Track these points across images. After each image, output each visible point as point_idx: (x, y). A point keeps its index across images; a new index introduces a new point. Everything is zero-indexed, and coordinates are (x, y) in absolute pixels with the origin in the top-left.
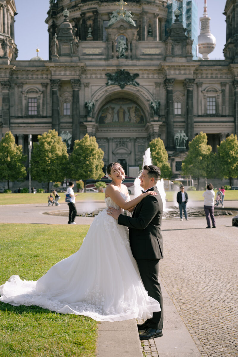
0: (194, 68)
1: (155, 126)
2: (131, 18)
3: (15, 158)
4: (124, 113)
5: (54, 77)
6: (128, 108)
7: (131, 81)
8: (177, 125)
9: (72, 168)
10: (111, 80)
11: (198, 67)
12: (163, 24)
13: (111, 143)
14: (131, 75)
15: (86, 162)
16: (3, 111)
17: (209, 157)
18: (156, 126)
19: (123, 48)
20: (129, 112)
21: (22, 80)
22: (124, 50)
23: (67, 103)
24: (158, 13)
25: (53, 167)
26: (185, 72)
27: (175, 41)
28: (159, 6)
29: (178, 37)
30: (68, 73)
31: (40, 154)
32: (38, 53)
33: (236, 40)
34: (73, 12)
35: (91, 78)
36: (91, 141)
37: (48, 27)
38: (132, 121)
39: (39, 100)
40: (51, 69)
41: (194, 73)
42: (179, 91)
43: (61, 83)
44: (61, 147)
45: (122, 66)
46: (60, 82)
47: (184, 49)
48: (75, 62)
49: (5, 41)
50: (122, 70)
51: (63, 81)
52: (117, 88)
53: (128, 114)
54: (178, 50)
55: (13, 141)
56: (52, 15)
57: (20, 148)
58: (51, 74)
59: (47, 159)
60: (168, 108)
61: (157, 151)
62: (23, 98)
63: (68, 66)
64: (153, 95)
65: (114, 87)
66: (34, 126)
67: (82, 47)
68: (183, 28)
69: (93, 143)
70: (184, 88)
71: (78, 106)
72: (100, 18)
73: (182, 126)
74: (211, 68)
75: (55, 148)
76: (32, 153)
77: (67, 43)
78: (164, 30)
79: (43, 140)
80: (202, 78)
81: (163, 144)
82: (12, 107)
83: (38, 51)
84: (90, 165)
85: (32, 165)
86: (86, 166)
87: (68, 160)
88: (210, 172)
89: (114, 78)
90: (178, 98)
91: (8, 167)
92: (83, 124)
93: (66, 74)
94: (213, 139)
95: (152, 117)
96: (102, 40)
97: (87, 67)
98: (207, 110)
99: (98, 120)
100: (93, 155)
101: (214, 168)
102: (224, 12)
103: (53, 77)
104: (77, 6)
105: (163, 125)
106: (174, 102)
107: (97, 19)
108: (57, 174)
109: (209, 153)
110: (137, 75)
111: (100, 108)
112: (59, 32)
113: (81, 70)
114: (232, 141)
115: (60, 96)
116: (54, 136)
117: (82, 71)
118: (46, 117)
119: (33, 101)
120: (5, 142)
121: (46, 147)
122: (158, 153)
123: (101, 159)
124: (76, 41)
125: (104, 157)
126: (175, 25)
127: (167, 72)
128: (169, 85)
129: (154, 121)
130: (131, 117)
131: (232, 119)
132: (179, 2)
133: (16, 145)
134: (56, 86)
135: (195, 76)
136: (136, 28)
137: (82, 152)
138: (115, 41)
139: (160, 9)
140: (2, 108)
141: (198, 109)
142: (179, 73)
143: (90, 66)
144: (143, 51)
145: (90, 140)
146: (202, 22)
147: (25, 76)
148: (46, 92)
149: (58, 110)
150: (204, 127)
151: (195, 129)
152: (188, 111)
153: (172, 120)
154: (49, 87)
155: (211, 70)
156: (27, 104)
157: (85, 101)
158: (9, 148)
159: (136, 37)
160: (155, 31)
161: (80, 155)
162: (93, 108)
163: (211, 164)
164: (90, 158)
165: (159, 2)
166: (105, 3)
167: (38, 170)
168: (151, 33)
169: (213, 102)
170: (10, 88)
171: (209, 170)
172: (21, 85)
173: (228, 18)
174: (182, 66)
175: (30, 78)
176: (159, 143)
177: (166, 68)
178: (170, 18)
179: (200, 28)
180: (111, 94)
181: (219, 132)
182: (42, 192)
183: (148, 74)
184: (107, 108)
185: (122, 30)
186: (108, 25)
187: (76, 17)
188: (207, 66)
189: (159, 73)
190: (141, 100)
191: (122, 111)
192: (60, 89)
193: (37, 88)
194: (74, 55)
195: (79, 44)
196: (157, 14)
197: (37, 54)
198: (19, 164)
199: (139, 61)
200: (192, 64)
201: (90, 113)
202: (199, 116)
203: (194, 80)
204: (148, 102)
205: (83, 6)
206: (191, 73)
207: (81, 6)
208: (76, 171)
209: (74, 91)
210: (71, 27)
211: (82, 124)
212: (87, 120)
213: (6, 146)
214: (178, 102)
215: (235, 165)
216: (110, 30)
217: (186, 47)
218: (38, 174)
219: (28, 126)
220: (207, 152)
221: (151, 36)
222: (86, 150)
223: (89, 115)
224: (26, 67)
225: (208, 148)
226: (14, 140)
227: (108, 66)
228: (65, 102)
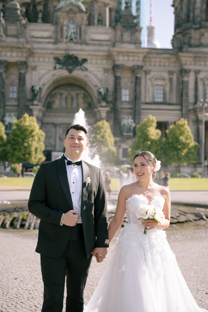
0: (142, 55)
2: (81, 3)
4: (72, 99)
6: (76, 94)
7: (79, 66)
8: (124, 112)
9: (9, 151)
10: (59, 64)
11: (146, 54)
12: (113, 14)
13: (58, 129)
14: (80, 60)
15: (24, 143)
17: (158, 143)
18: (103, 111)
19: (72, 33)
20: (77, 97)
22: (73, 35)
24: (108, 2)
26: (134, 58)
27: (124, 27)
29: (127, 24)
30: (14, 54)
33: (184, 30)
35: (39, 61)
36: (31, 121)
38: (80, 107)
41: (143, 60)
42: (127, 78)
43: (7, 65)
45: (71, 50)
46: (5, 64)
47: (133, 36)
48: (22, 44)
50: (71, 54)
51: (9, 62)
52: (64, 73)
53: (76, 100)
54: (127, 36)
60: (116, 94)
61: (101, 134)
63: (15, 47)
64: (101, 81)
65: (62, 71)
67: (30, 30)
68: (132, 16)
69: (33, 123)
70: (132, 75)
71: (24, 89)
72: (50, 4)
73: (129, 113)
74: (159, 56)
77: (14, 23)
78: (114, 20)
80: (150, 65)
81: (109, 127)
84: (28, 147)
86: (24, 149)
87: (5, 141)
89: (62, 62)
90: (126, 85)
92: (29, 107)
93: (12, 55)
94: (161, 126)
95: (100, 102)
97: (35, 50)
98: (155, 97)
99: (46, 105)
100: (32, 136)
105: (111, 111)
106: (122, 88)
107: (47, 4)
109: (158, 138)
110: (85, 60)
111: (47, 93)
112: (6, 11)
113: (28, 52)
114: (182, 126)
115: (6, 78)
117: (30, 53)
122: (103, 137)
123: (41, 141)
124: (24, 22)
125: (45, 139)
126: (125, 12)
127: (116, 58)
128: (117, 71)
129: (102, 107)
130: (79, 104)
131: (179, 107)
134: (1, 67)
135: (144, 63)
136: (86, 13)
137: (19, 132)
138: (64, 25)
141: (145, 97)
142: (128, 59)
143: (39, 49)
144: (92, 37)
146: (148, 30)
149: (3, 93)
151: (142, 116)
152: (136, 98)
153: (120, 107)
155: (159, 58)
159: (86, 22)
160: (105, 20)
162: (40, 92)
163: (160, 149)
164: (29, 140)
169: (160, 90)
173: (176, 9)
174: (131, 52)
176: (104, 126)
177: (115, 54)
179: (147, 35)
180: (58, 79)
181: (165, 120)
183: (97, 60)
184: (55, 94)
185: (71, 14)
186: (58, 8)
187: (26, 1)
188: (155, 54)
189: (107, 59)
190: (89, 86)
191: (70, 96)
192: (6, 72)
194: (21, 36)
195: (27, 26)
199: (88, 46)
200: (140, 51)
201: (37, 96)
202: (146, 103)
203: (142, 67)
206: (140, 60)
208: (13, 154)
209: (20, 73)
210: (19, 8)
211: (27, 107)
212: (33, 103)
214: (126, 89)
215: (185, 151)
216: (59, 13)
217: (134, 34)
220: (156, 136)
222: (25, 131)
225: (156, 133)
227: (56, 49)
228: (12, 85)
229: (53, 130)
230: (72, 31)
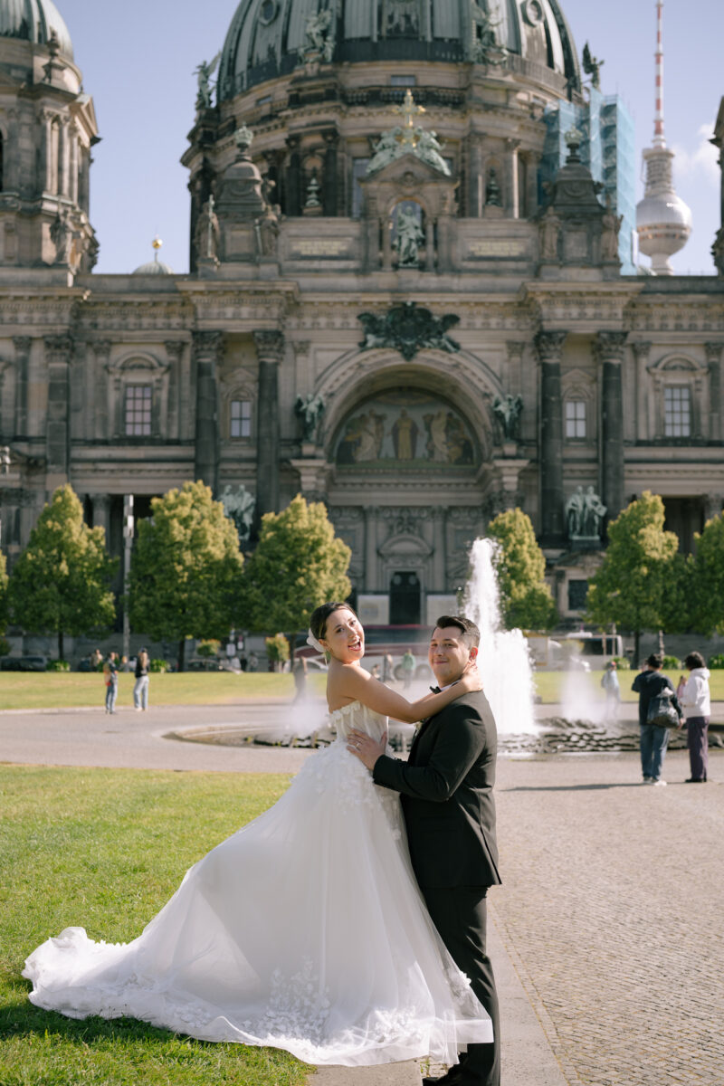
0: (625, 300)
1: (505, 471)
2: (437, 150)
3: (82, 566)
4: (414, 432)
5: (204, 325)
6: (424, 417)
7: (435, 337)
8: (572, 471)
9: (255, 599)
10: (376, 332)
11: (636, 296)
12: (533, 168)
13: (372, 524)
14: (436, 318)
15: (296, 579)
16: (50, 423)
17: (672, 569)
18: (510, 473)
19: (411, 240)
20: (428, 428)
21: (109, 332)
22: (414, 246)
23: (241, 401)
24: (518, 137)
25: (195, 594)
26: (598, 311)
27: (568, 218)
28: (519, 118)
29: (576, 209)
30: (245, 311)
31: (159, 554)
32: (159, 251)
34: (266, 134)
35: (315, 326)
36: (313, 516)
37: (190, 177)
38: (437, 457)
39: (158, 393)
40: (195, 299)
41: (625, 314)
42: (580, 368)
43: (225, 342)
44: (220, 534)
45: (409, 291)
46: (220, 340)
47: (594, 244)
48: (269, 281)
49: (62, 219)
50: (409, 304)
51: (231, 335)
52: (392, 358)
53: (426, 434)
54: (575, 245)
55: (78, 514)
56: (201, 144)
57: (97, 534)
58: (195, 313)
59: (179, 568)
60: (546, 420)
61: (510, 549)
62: (111, 386)
63: (247, 292)
64: (500, 380)
65: (383, 353)
66: (140, 471)
67: (290, 236)
68: (592, 182)
69: (318, 522)
70: (595, 360)
71: (274, 410)
72: (343, 151)
73: (587, 474)
74: (674, 299)
75: (204, 536)
76: (134, 550)
77: (243, 222)
78: (536, 186)
79: (166, 513)
80: (648, 328)
81: (531, 527)
82: (77, 410)
83: (156, 246)
84: (308, 588)
85: (133, 587)
86: (298, 593)
87: (243, 572)
88: (672, 613)
89: (384, 326)
90: (576, 390)
91: (61, 591)
92: (289, 463)
93: (240, 314)
94: (683, 513)
95: (498, 445)
96: (350, 214)
97: (304, 295)
98: (665, 424)
99: (335, 454)
100: (318, 559)
101: (683, 601)
102: (713, 137)
103: (200, 323)
104: (276, 117)
105: (532, 471)
106: (565, 399)
107: (334, 153)
108: (208, 616)
109: (669, 557)
110: (452, 320)
111: (340, 416)
112: (221, 191)
113: (285, 302)
115: (221, 379)
116: (199, 501)
117: (289, 305)
118: (177, 443)
119: (139, 394)
120: (54, 516)
121: (175, 532)
122: (514, 556)
123: (340, 570)
124: (272, 217)
125: (350, 565)
126: (568, 172)
127: (545, 310)
128: (548, 350)
129: (505, 457)
130: (434, 446)
132: (579, 106)
133: (86, 526)
134: (210, 349)
135: (629, 322)
136: (451, 180)
137: (283, 548)
138: (389, 219)
139: (522, 126)
140: (48, 413)
141: (636, 422)
142: (580, 314)
143: (314, 290)
144: (472, 249)
145: (309, 513)
146: (648, 163)
147: (116, 320)
148: (180, 370)
149: (214, 424)
150: (654, 475)
151: (627, 483)
152: (606, 428)
153: (559, 455)
154: (188, 353)
155: (677, 305)
156: (121, 404)
157: (295, 394)
158: (66, 534)
159: (452, 208)
160: (510, 190)
161: (279, 558)
162: (320, 418)
163: (675, 590)
164: (309, 570)
165: (519, 106)
166: (360, 109)
167: (152, 603)
168: (496, 195)
169: (681, 400)
170: (71, 357)
171: (671, 608)
172: (104, 347)
174: (589, 293)
175: (131, 327)
176: (518, 525)
177: (541, 299)
178: (555, 151)
179: (645, 179)
180: (373, 376)
181: (700, 493)
182: (163, 670)
183: (487, 316)
184: (363, 418)
185: (408, 187)
186: (368, 171)
187: (272, 146)
188: (663, 292)
189: (518, 315)
190: (464, 394)
191: (407, 425)
192: (220, 361)
193: (153, 356)
194: (265, 258)
195: (280, 227)
196: (514, 140)
197: (156, 254)
198: (95, 584)
199: (460, 277)
200: (618, 287)
201: (311, 430)
202: (639, 443)
203: (625, 334)
204: (487, 401)
205: (295, 116)
206: (616, 315)
207: (287, 117)
208: (266, 608)
209: (262, 365)
210: (257, 176)
211: (285, 464)
212: (301, 452)
213: (55, 529)
214: (575, 400)
216: (374, 186)
217: (599, 237)
218: (152, 615)
219: (122, 470)
220: (663, 552)
221: (494, 204)
222: (297, 543)
223: (307, 438)
224: (120, 292)
225: (665, 541)
226: (81, 511)
227: (365, 291)
228: (237, 399)
229: (359, 526)
230: (414, 234)
